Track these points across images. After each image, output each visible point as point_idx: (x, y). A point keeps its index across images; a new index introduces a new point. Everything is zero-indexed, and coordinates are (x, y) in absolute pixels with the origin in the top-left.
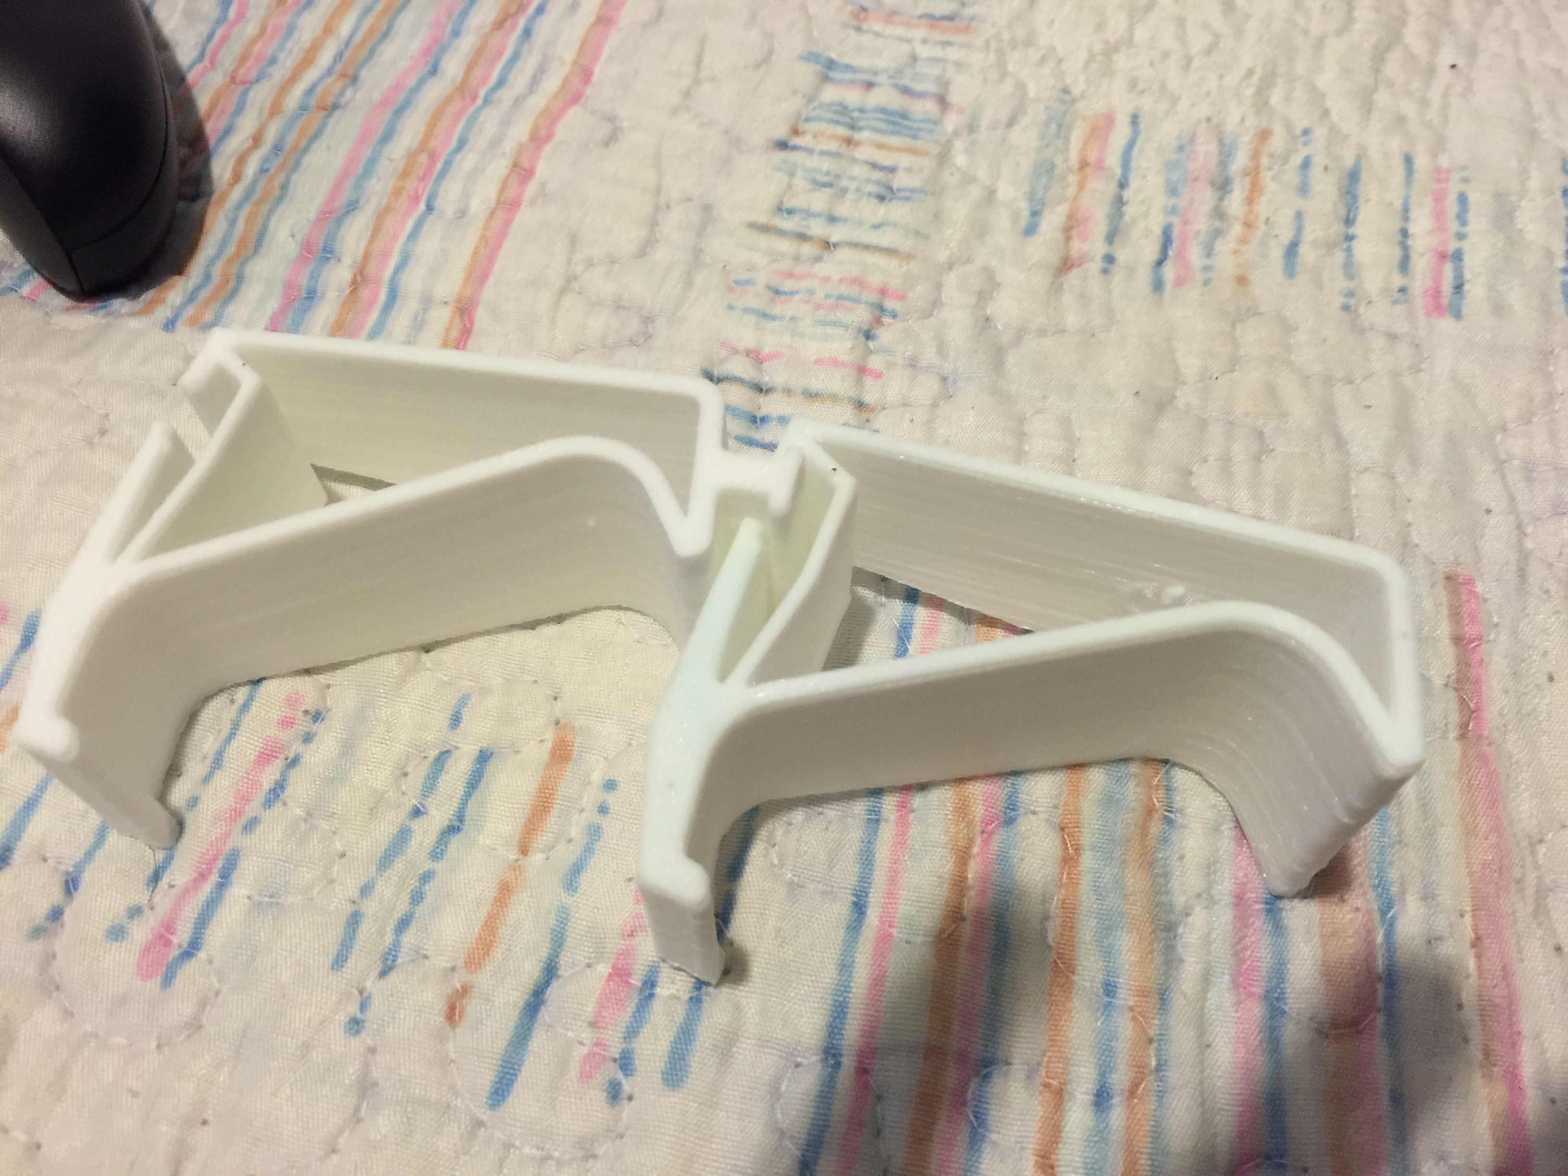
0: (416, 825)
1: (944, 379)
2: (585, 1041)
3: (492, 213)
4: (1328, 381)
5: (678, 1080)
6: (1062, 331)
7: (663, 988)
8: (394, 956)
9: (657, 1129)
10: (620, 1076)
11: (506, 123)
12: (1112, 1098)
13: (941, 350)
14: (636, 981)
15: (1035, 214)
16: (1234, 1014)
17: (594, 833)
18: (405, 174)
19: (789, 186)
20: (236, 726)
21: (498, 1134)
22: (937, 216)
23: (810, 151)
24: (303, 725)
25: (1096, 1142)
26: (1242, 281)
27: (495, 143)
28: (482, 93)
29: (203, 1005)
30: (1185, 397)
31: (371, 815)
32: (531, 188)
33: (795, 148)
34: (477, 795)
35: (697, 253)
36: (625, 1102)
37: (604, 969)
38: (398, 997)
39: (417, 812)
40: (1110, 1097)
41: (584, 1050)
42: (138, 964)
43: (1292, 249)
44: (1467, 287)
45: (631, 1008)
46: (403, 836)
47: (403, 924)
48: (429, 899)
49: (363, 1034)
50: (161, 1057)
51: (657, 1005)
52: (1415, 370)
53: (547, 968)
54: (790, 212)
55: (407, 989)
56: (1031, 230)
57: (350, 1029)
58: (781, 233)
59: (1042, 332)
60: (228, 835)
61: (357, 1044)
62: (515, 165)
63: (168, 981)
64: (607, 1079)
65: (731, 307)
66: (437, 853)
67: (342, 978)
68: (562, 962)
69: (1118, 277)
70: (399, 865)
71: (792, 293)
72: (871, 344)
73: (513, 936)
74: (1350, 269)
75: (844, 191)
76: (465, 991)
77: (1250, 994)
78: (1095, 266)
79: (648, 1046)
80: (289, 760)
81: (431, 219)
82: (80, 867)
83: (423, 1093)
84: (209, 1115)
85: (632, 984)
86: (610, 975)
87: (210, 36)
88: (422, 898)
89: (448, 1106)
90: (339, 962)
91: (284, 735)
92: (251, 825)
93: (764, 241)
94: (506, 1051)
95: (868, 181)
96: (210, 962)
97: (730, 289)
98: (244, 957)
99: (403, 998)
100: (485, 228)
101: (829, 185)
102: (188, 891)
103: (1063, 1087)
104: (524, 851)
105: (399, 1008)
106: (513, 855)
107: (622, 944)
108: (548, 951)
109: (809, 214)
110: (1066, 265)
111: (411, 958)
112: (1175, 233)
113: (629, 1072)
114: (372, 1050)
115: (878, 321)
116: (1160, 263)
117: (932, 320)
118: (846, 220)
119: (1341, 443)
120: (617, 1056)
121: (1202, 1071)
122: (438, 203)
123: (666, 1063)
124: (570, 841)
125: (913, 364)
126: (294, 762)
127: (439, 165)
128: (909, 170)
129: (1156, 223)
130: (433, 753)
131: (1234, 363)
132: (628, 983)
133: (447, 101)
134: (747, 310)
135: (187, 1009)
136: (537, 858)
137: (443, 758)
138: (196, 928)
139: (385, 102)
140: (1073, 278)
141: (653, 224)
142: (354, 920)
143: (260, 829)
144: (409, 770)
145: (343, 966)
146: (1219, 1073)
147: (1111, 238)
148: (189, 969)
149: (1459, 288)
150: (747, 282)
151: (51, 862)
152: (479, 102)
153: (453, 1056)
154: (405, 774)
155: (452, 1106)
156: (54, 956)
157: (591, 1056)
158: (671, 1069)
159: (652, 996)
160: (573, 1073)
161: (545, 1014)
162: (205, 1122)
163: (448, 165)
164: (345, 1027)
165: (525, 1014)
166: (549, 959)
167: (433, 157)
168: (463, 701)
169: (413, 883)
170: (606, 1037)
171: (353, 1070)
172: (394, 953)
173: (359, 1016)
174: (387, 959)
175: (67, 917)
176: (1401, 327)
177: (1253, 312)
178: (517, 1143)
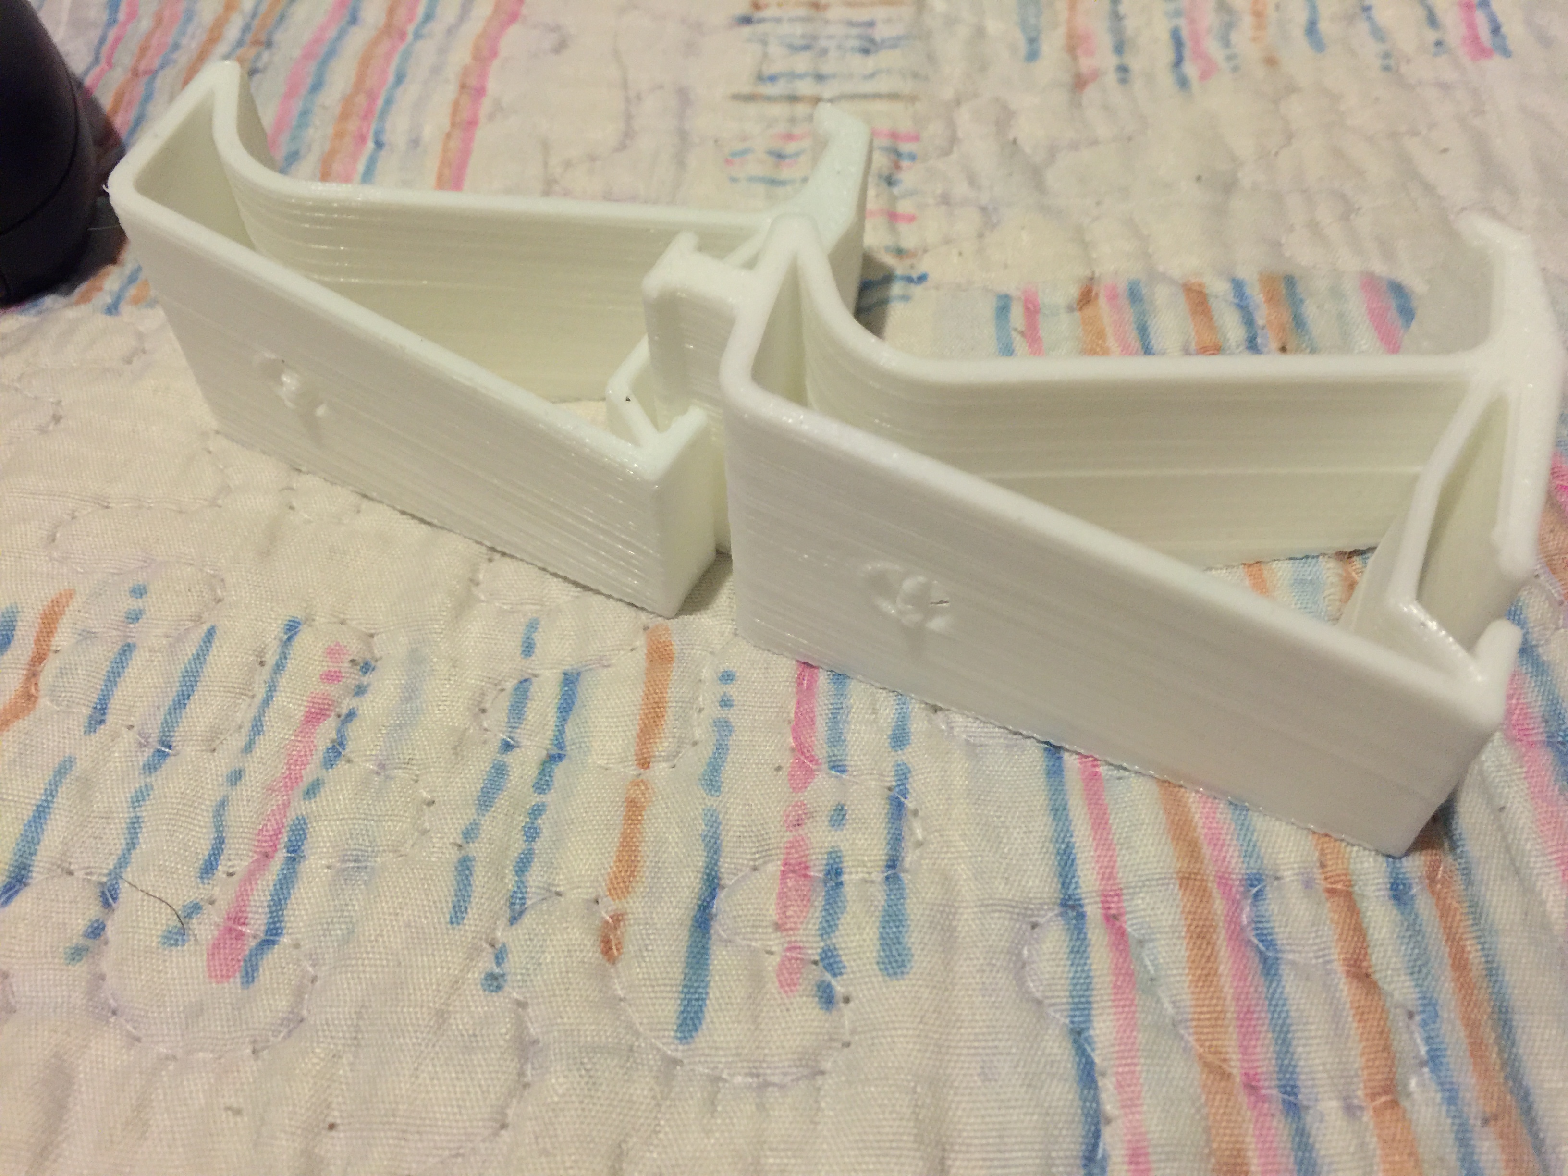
0: (509, 758)
1: (983, 209)
2: (774, 949)
3: (448, 136)
4: (1394, 135)
5: (899, 967)
6: (1094, 142)
7: (851, 873)
8: (521, 899)
9: (891, 1025)
10: (828, 977)
11: (443, 51)
12: (1410, 888)
13: (972, 180)
14: (818, 872)
15: (1033, 41)
16: (1518, 770)
17: (723, 727)
18: (344, 116)
19: (765, 55)
20: (272, 688)
21: (700, 1069)
22: (931, 58)
23: (778, 20)
24: (353, 678)
25: (1410, 937)
26: (1271, 62)
27: (436, 70)
28: (411, 29)
29: (299, 994)
30: (1247, 177)
31: (456, 754)
32: (486, 105)
33: (761, 21)
34: (572, 719)
35: (683, 135)
36: (842, 1005)
37: (774, 868)
38: (539, 941)
39: (507, 747)
40: (1408, 887)
41: (776, 960)
42: (209, 966)
43: (1312, 29)
44: (1504, 30)
45: (819, 902)
46: (499, 771)
47: (523, 864)
48: (546, 832)
49: (507, 989)
50: (260, 1063)
51: (849, 891)
52: (1479, 112)
53: (708, 880)
54: (773, 79)
55: (546, 930)
56: (1033, 55)
57: (490, 986)
58: (769, 99)
59: (1074, 146)
60: (286, 805)
61: (499, 1000)
62: (463, 86)
63: (250, 976)
64: (813, 982)
65: (734, 180)
66: (543, 784)
67: (466, 931)
68: (723, 870)
69: (1138, 84)
70: (502, 801)
71: (797, 154)
72: (896, 191)
73: (657, 852)
74: (1378, 33)
75: (824, 52)
76: (618, 918)
77: (1532, 744)
78: (1111, 78)
79: (852, 938)
80: (343, 717)
81: (383, 153)
82: (116, 875)
83: (596, 1039)
84: (335, 1116)
85: (814, 877)
86: (783, 873)
87: (102, 40)
88: (537, 833)
89: (631, 1049)
90: (458, 913)
91: (333, 690)
92: (313, 790)
93: (752, 109)
94: (686, 974)
95: (847, 37)
96: (297, 946)
97: (728, 162)
98: (339, 932)
99: (545, 940)
100: (445, 150)
101: (807, 48)
102: (251, 876)
103: (1350, 889)
104: (644, 763)
105: (543, 952)
106: (632, 771)
107: (789, 836)
108: (703, 859)
109: (793, 76)
110: (1079, 83)
111: (540, 897)
112: (1185, 34)
113: (837, 971)
114: (522, 1005)
115: (897, 166)
116: (1178, 62)
117: (955, 156)
118: (834, 76)
119: (1429, 189)
120: (817, 958)
121: (1504, 838)
122: (386, 138)
123: (878, 951)
124: (695, 743)
125: (945, 200)
126: (351, 715)
127: (380, 102)
128: (889, 21)
129: (1161, 30)
130: (510, 685)
131: (1289, 137)
132: (806, 876)
133: (375, 42)
134: (752, 179)
135: (282, 1003)
136: (660, 769)
137: (523, 689)
138: (271, 912)
139: (308, 55)
140: (1091, 93)
141: (629, 118)
142: (465, 867)
143: (324, 791)
144: (487, 705)
145: (463, 918)
146: (1525, 836)
147: (1119, 48)
148: (273, 957)
149: (1496, 30)
150: (744, 152)
151: (80, 874)
152: (410, 37)
153: (620, 993)
154: (484, 711)
155: (635, 1048)
156: (102, 977)
157: (787, 963)
158: (887, 956)
159: (840, 884)
160: (772, 987)
161: (718, 929)
162: (332, 1127)
163: (389, 102)
164: (482, 985)
165: (695, 931)
166: (707, 867)
167: (372, 97)
168: (533, 626)
169: (521, 820)
170: (799, 938)
171: (504, 1028)
172: (520, 895)
173: (497, 970)
174: (513, 904)
175: (110, 931)
176: (1449, 75)
177: (1291, 89)
178: (725, 1076)
